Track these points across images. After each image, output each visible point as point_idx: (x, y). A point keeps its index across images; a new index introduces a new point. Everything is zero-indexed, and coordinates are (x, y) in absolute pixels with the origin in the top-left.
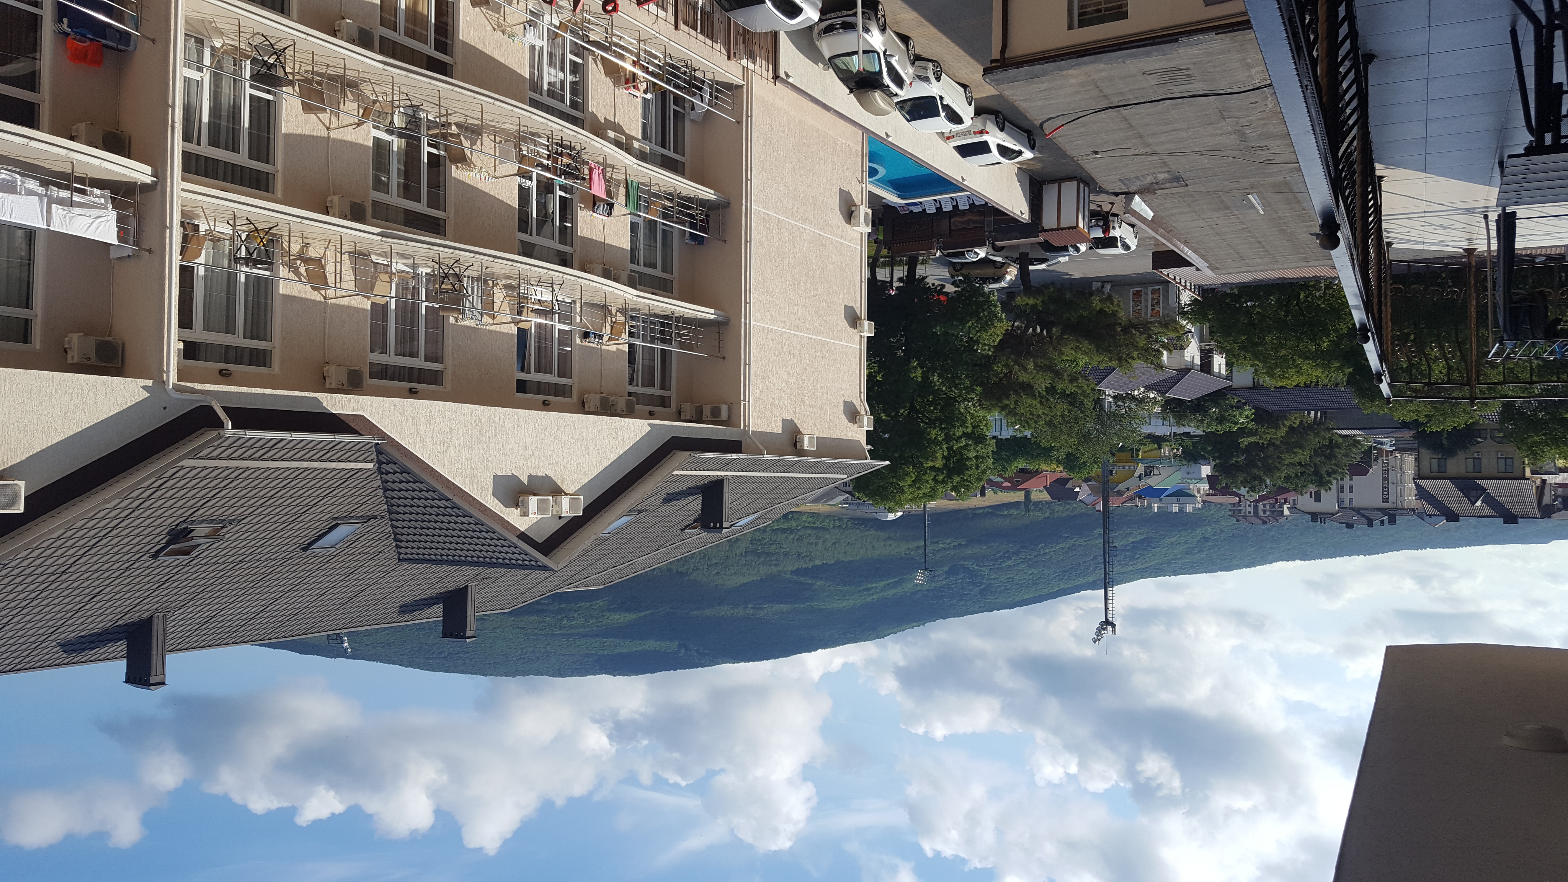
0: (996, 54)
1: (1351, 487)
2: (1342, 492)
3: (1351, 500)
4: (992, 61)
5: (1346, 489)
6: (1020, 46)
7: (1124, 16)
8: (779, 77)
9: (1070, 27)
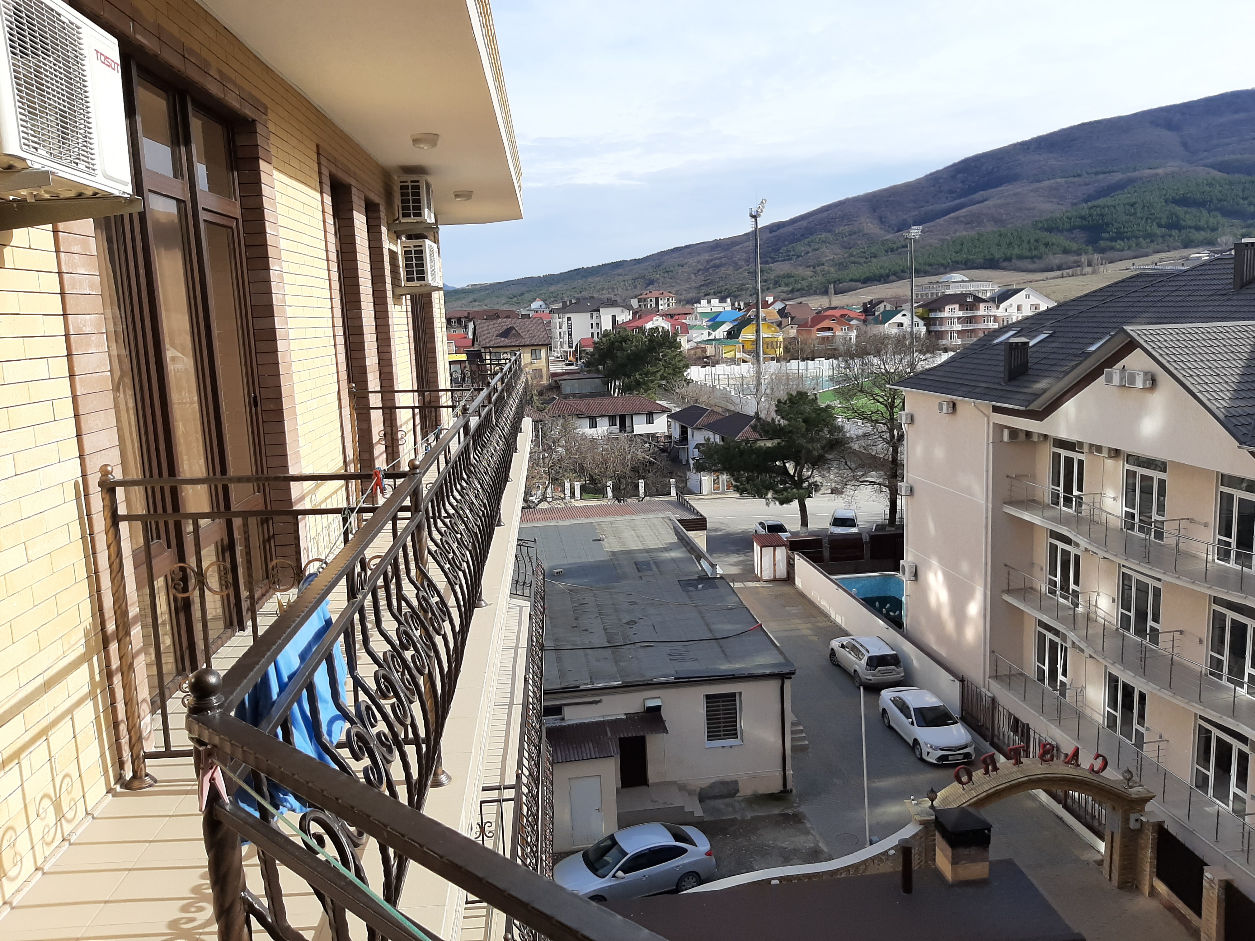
0: (787, 683)
1: (592, 328)
2: (597, 324)
3: (592, 317)
4: (790, 678)
5: (595, 326)
6: (773, 686)
7: (708, 697)
8: (960, 681)
9: (740, 693)
